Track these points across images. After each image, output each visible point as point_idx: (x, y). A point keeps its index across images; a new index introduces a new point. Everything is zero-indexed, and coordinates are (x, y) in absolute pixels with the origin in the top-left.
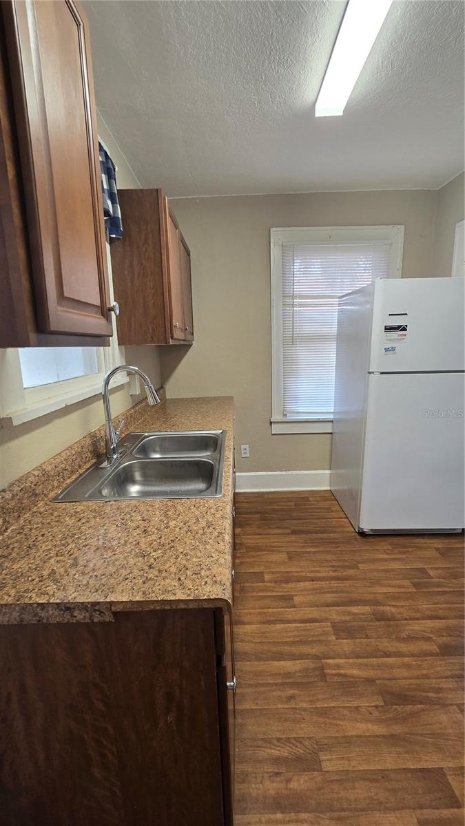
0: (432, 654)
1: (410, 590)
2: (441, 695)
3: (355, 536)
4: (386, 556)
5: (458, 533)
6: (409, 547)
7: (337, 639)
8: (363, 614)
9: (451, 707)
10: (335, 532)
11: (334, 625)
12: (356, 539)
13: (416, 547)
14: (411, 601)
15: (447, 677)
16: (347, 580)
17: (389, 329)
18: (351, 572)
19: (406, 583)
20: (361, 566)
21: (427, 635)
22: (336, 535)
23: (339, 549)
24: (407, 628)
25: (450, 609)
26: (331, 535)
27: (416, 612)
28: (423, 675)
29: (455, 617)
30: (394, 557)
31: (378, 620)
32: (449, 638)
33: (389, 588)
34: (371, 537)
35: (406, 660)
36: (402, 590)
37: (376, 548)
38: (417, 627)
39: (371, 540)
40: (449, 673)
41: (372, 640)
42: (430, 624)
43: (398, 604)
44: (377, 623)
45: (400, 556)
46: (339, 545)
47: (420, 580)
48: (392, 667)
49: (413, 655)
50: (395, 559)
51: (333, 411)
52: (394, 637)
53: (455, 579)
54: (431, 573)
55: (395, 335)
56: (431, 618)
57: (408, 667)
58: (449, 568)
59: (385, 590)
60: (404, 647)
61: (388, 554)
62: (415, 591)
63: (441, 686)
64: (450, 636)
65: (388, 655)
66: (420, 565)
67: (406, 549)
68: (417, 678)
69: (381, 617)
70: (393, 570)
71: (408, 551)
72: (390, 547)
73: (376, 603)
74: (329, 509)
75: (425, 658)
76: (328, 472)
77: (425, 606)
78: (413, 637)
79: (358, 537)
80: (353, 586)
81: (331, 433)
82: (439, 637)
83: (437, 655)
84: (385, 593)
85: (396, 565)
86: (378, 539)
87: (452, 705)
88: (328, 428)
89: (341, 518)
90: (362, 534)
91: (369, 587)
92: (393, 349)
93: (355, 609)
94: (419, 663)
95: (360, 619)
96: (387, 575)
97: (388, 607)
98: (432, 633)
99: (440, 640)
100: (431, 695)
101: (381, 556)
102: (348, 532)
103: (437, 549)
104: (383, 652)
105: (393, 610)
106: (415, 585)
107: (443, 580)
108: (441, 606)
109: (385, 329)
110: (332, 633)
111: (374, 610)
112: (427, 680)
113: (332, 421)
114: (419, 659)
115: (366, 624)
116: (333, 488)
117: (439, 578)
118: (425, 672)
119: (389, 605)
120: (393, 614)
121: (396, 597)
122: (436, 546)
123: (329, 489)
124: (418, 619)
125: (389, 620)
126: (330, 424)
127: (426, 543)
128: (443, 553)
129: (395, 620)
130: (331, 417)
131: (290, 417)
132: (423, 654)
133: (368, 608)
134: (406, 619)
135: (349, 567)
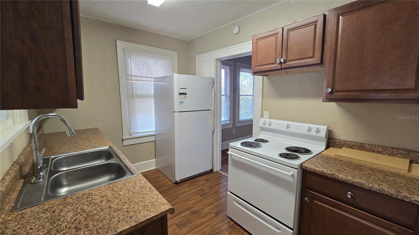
0: (213, 217)
1: (200, 198)
2: (220, 229)
3: (174, 185)
4: (188, 189)
5: (209, 172)
6: (195, 182)
7: (180, 230)
8: (187, 215)
9: (223, 231)
10: (165, 186)
11: (177, 225)
12: (175, 186)
13: (197, 181)
14: (202, 202)
15: (220, 223)
16: (176, 204)
17: (180, 94)
18: (177, 201)
19: (198, 196)
20: (180, 197)
21: (210, 211)
22: (165, 188)
23: (169, 193)
24: (203, 212)
25: (214, 199)
26: (163, 188)
27: (204, 205)
28: (213, 226)
29: (217, 201)
30: (191, 188)
31: (193, 214)
32: (217, 209)
33: (193, 201)
34: (180, 183)
35: (206, 224)
36: (197, 199)
37: (184, 187)
38: (206, 210)
39: (180, 184)
40: (220, 221)
41: (193, 223)
42: (210, 207)
43: (198, 205)
44: (193, 216)
45: (193, 187)
46: (168, 191)
47: (202, 193)
48: (202, 229)
49: (208, 221)
50: (191, 189)
51: (154, 130)
52: (200, 218)
53: (212, 188)
54: (205, 189)
55: (183, 96)
56: (209, 205)
57: (208, 226)
58: (209, 185)
59: (192, 202)
60: (204, 220)
61: (188, 188)
62: (202, 198)
63: (219, 226)
64: (217, 208)
65: (200, 225)
66: (200, 188)
67: (194, 184)
68: (212, 228)
69: (193, 213)
70: (192, 193)
71: (195, 184)
72: (189, 185)
73: (190, 208)
74: (158, 177)
75: (212, 220)
76: (154, 160)
77: (206, 202)
78: (206, 215)
79: (175, 185)
80: (179, 206)
81: (155, 141)
82: (214, 210)
83: (215, 217)
84: (192, 203)
85: (193, 191)
86: (183, 183)
87: (223, 230)
88: (153, 139)
89: (165, 179)
90: (176, 183)
91: (185, 203)
92: (183, 102)
93: (183, 215)
94: (210, 223)
95: (186, 217)
96: (191, 196)
97: (195, 208)
98: (211, 210)
99: (215, 211)
100: (217, 231)
101: (186, 190)
102: (170, 184)
103: (204, 180)
104: (198, 225)
105: (197, 208)
106: (201, 196)
107: (209, 190)
108: (211, 199)
109: (179, 94)
110: (177, 228)
111: (190, 211)
112: (215, 227)
113: (155, 135)
114: (210, 221)
115: (189, 218)
116: (158, 167)
117: (208, 190)
118: (213, 225)
119: (195, 207)
120: (197, 210)
121: (197, 203)
122: (204, 179)
123: (155, 168)
124: (206, 207)
125: (197, 212)
126: (154, 136)
127: (200, 179)
128: (207, 180)
129: (198, 212)
130: (154, 133)
131: (133, 136)
132: (211, 219)
133: (188, 212)
134: (202, 209)
135: (175, 199)
